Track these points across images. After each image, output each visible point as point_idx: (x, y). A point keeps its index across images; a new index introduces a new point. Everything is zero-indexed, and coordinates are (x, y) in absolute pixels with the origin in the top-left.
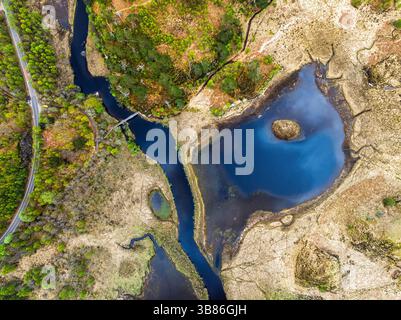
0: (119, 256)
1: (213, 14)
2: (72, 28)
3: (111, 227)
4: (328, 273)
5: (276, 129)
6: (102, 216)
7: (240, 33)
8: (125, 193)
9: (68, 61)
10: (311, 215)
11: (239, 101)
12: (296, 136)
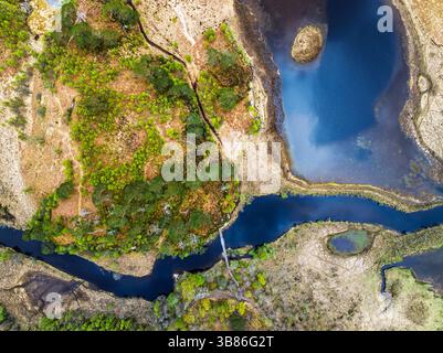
0: (396, 317)
1: (125, 85)
2: (77, 280)
3: (357, 315)
5: (302, 57)
6: (338, 323)
7: (162, 61)
8: (318, 283)
9: (120, 300)
10: (427, 50)
11: (250, 92)
12: (320, 35)
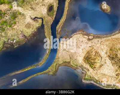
0: (28, 20)
3: (31, 9)
4: (96, 61)
5: (102, 6)
6: (30, 4)
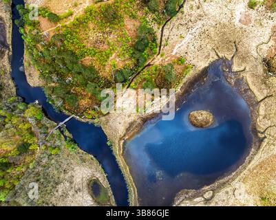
1: (130, 25)
2: (10, 47)
5: (193, 119)
7: (154, 40)
8: (68, 184)
9: (9, 76)
10: (228, 189)
12: (210, 124)
